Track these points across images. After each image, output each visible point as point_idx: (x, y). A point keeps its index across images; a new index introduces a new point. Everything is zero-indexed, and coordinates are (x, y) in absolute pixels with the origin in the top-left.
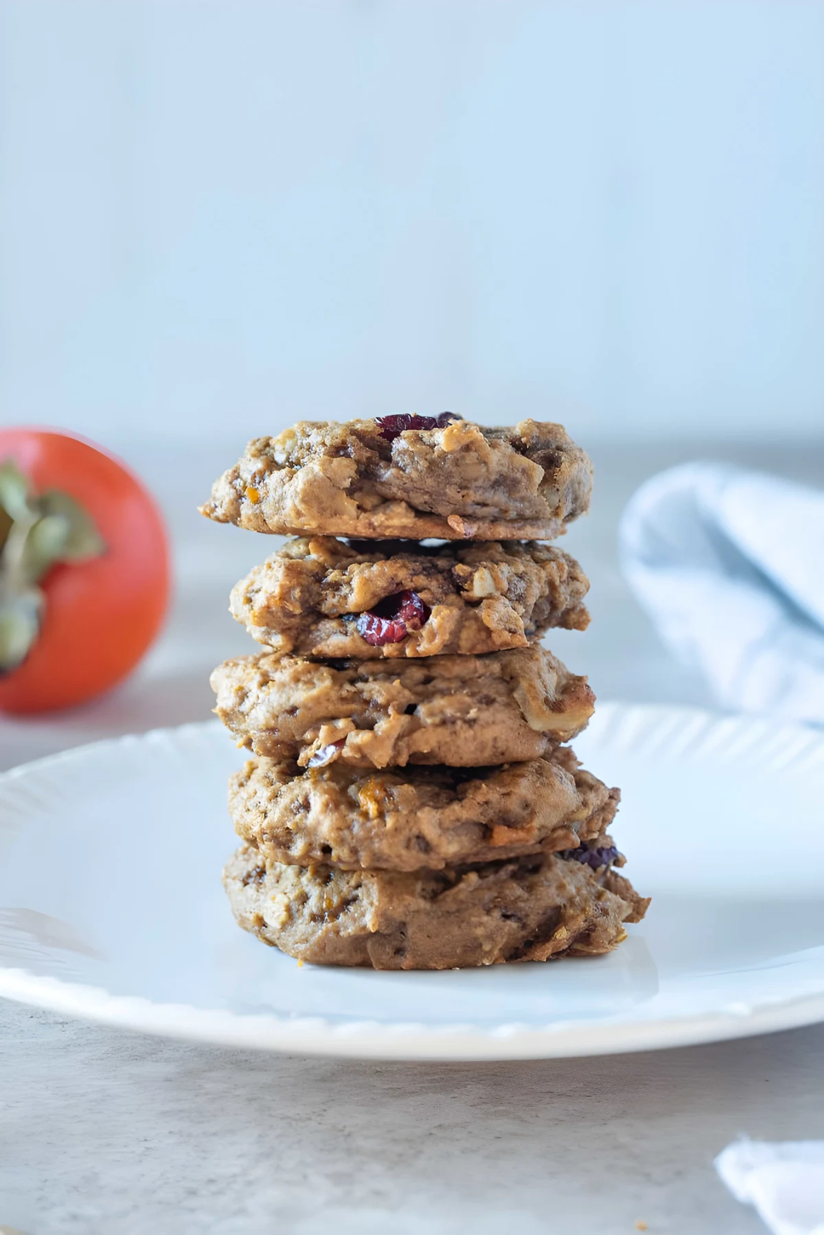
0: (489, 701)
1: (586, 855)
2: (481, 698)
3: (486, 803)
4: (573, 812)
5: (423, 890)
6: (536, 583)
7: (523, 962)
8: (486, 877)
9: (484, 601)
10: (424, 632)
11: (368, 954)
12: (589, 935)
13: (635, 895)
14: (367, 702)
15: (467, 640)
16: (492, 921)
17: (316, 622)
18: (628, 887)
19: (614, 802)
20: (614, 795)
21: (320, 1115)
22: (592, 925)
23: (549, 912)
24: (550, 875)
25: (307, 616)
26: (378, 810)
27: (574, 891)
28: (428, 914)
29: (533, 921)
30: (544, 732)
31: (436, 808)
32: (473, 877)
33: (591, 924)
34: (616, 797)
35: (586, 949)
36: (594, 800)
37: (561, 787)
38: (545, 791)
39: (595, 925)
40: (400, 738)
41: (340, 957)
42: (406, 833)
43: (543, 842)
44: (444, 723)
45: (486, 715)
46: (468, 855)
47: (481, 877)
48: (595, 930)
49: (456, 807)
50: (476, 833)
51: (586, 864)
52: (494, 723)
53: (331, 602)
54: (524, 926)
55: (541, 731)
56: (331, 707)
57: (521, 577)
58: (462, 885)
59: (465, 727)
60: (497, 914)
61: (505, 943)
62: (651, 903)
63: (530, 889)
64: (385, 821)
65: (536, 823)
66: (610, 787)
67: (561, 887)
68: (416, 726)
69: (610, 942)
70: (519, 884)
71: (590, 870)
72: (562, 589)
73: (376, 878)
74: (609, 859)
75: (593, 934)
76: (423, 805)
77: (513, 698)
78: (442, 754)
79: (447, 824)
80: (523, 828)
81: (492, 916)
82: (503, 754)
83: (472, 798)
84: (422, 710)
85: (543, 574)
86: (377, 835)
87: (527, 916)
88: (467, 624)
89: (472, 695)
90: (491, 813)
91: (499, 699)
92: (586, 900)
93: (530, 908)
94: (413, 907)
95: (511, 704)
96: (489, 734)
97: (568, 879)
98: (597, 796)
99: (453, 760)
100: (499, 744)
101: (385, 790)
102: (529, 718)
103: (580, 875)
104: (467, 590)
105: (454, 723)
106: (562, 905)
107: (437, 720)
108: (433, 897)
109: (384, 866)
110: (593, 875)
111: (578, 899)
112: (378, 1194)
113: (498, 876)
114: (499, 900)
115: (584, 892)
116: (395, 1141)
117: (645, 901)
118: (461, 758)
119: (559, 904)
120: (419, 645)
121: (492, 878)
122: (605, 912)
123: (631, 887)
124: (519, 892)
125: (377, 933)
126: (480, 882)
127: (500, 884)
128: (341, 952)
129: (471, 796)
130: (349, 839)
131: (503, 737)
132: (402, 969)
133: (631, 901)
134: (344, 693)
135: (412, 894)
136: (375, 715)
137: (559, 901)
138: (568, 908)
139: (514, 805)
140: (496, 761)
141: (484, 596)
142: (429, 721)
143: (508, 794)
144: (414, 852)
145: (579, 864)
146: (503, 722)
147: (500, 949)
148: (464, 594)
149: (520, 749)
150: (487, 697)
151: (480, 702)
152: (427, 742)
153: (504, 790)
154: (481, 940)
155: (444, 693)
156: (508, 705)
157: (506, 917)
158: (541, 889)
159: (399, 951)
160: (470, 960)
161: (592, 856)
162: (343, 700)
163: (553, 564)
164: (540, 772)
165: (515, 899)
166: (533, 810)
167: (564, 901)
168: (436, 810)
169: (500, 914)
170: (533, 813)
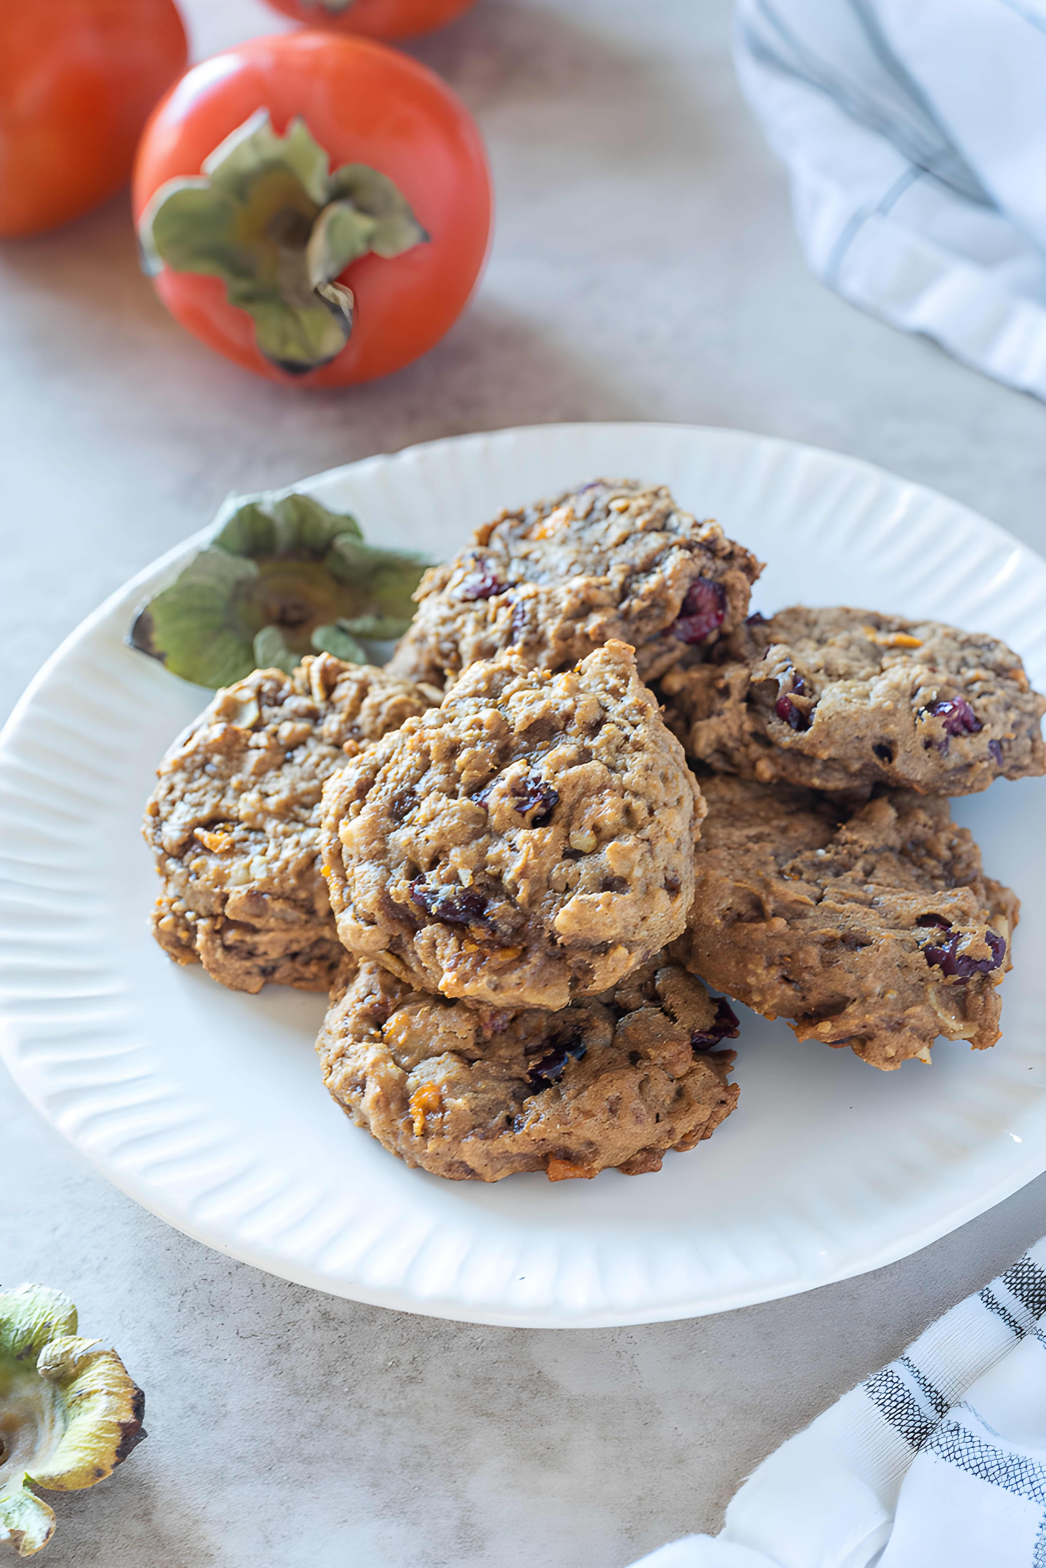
16: (769, 976)
23: (837, 999)
27: (876, 988)
28: (718, 934)
29: (814, 997)
32: (780, 923)
33: (870, 1032)
39: (875, 1036)
47: (790, 926)
48: (872, 1039)
54: (802, 999)
60: (775, 973)
81: (768, 973)
87: (809, 990)
93: (816, 984)
114: (789, 960)
119: (848, 995)
137: (850, 992)
138: (856, 1003)
157: (786, 980)
165: (806, 968)
166: (596, 1149)
167: (856, 995)
168: (483, 1142)
169: (779, 974)
170: (596, 1153)
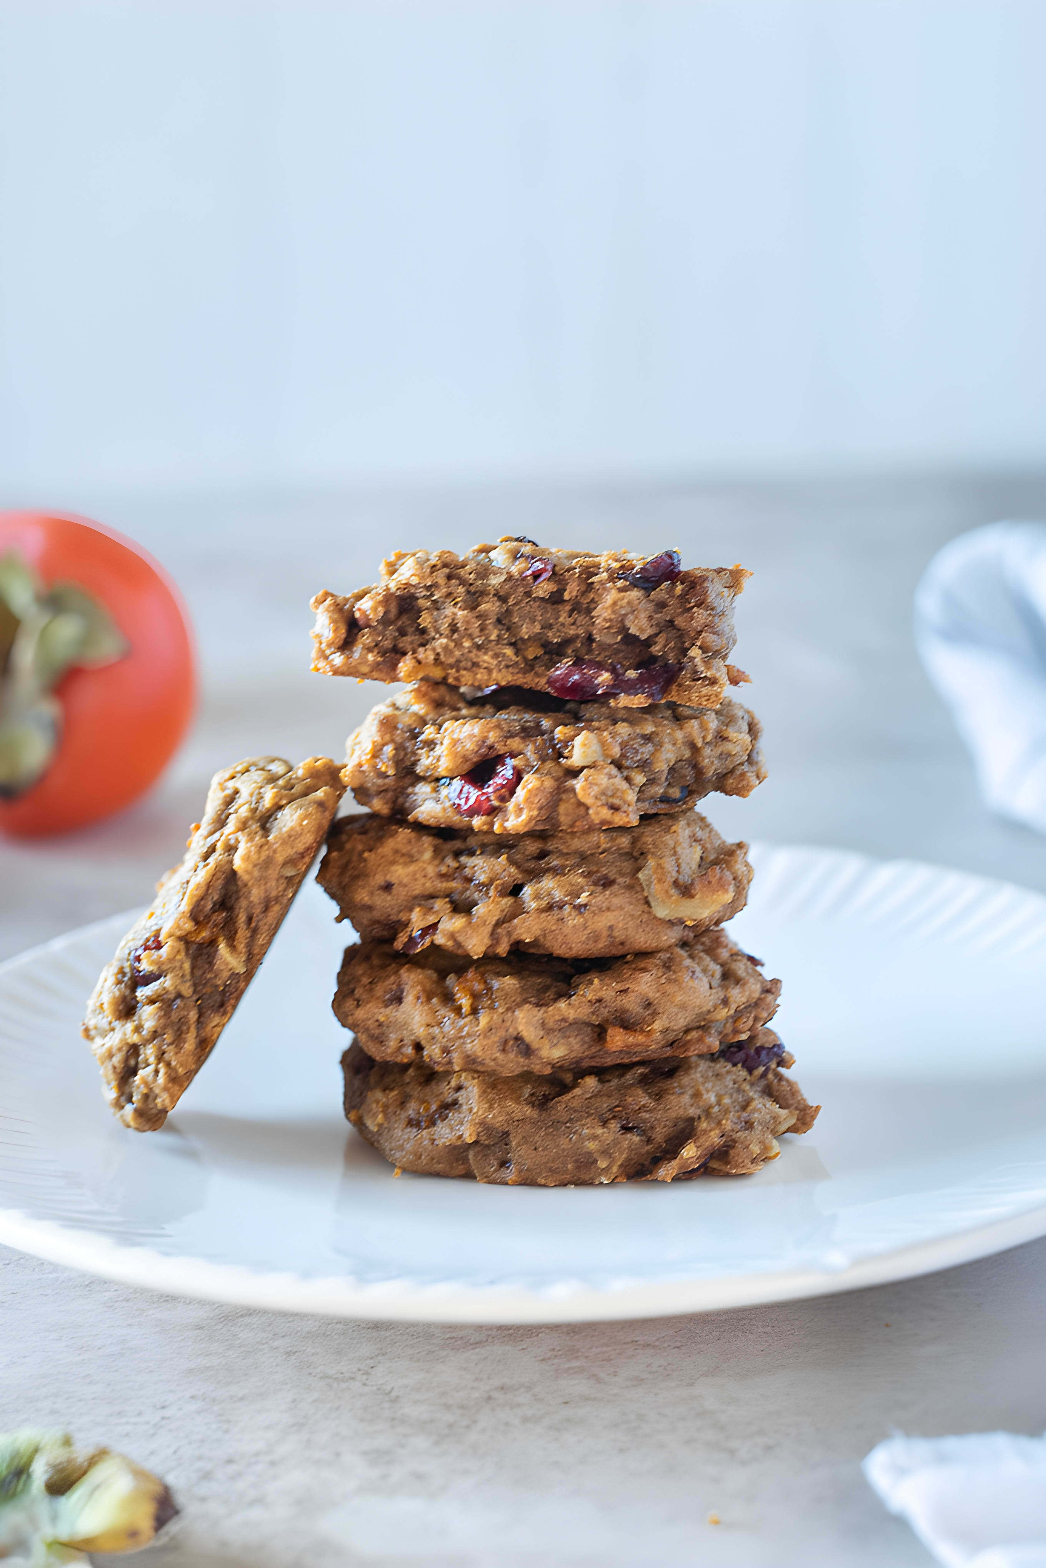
0: (607, 883)
1: (742, 1055)
2: (599, 880)
3: (600, 1001)
4: (709, 1012)
5: (532, 1095)
6: (668, 746)
7: (647, 1181)
8: (609, 1081)
9: (585, 771)
10: (511, 805)
11: (470, 1165)
12: (727, 1152)
13: (802, 1102)
14: (469, 880)
15: (567, 815)
16: (610, 1133)
17: (413, 785)
18: (794, 1091)
19: (770, 997)
20: (772, 988)
21: (367, 1373)
22: (731, 1140)
23: (681, 1125)
24: (685, 1080)
25: (404, 777)
26: (472, 1005)
27: (713, 1099)
28: (534, 1123)
29: (660, 1134)
30: (670, 920)
31: (538, 1005)
32: (591, 1082)
33: (729, 1139)
34: (774, 990)
35: (723, 1167)
36: (738, 996)
37: (691, 983)
38: (671, 989)
39: (735, 1141)
40: (498, 924)
41: (439, 1167)
42: (502, 1033)
43: (675, 1045)
44: (550, 908)
45: (602, 898)
46: (582, 1059)
47: (601, 1081)
48: (734, 1147)
49: (562, 1005)
50: (587, 1035)
51: (740, 1065)
52: (608, 909)
53: (425, 762)
54: (649, 1141)
55: (667, 919)
56: (428, 885)
57: (648, 738)
58: (577, 1091)
59: (574, 913)
60: (614, 1125)
61: (626, 1158)
62: (820, 1112)
63: (658, 1096)
64: (477, 1019)
65: (657, 1025)
66: (769, 978)
67: (697, 1095)
68: (518, 910)
69: (753, 1161)
70: (646, 1091)
71: (744, 1073)
72: (707, 751)
73: (476, 1081)
74: (771, 1060)
75: (731, 1152)
76: (525, 1001)
77: (638, 878)
78: (548, 944)
79: (551, 1023)
80: (642, 1031)
81: (609, 1129)
82: (622, 944)
83: (582, 995)
84: (527, 891)
85: (679, 735)
86: (469, 1035)
87: (652, 1128)
88: (564, 796)
89: (588, 875)
90: (605, 1012)
91: (620, 880)
92: (727, 1111)
93: (656, 1119)
94: (517, 1115)
95: (634, 886)
96: (601, 922)
97: (709, 1085)
98: (744, 991)
99: (560, 950)
100: (616, 933)
101: (485, 982)
102: (653, 904)
103: (728, 1081)
104: (567, 758)
105: (561, 908)
106: (696, 1116)
107: (544, 903)
108: (543, 1103)
109: (479, 1068)
110: (748, 1078)
111: (716, 1109)
112: (419, 1476)
113: (623, 1080)
114: (620, 1109)
115: (727, 1101)
116: (448, 1407)
117: (813, 1109)
118: (570, 948)
119: (691, 1115)
120: (507, 820)
121: (615, 1082)
122: (749, 1125)
123: (798, 1092)
124: (644, 1100)
125: (476, 1142)
126: (600, 1087)
127: (623, 1089)
128: (439, 1163)
129: (582, 993)
130: (440, 1036)
131: (620, 925)
132: (507, 1184)
133: (797, 1109)
134: (444, 869)
135: (517, 1100)
136: (476, 895)
137: (692, 1112)
138: (703, 1119)
139: (631, 1004)
140: (615, 952)
141: (586, 764)
142: (534, 905)
143: (625, 991)
144: (512, 1056)
145: (729, 1066)
146: (621, 908)
147: (621, 1166)
148: (563, 761)
149: (642, 939)
150: (605, 877)
151: (595, 884)
152: (529, 929)
153: (620, 987)
154: (595, 1155)
155: (557, 872)
156: (630, 887)
157: (626, 1129)
158: (672, 1097)
159: (504, 1164)
160: (585, 1177)
161: (747, 1055)
162: (442, 876)
163: (694, 723)
164: (667, 966)
165: (639, 1109)
166: (655, 1010)
167: (698, 1112)
168: (538, 1008)
169: (619, 1125)
170: (655, 1014)
